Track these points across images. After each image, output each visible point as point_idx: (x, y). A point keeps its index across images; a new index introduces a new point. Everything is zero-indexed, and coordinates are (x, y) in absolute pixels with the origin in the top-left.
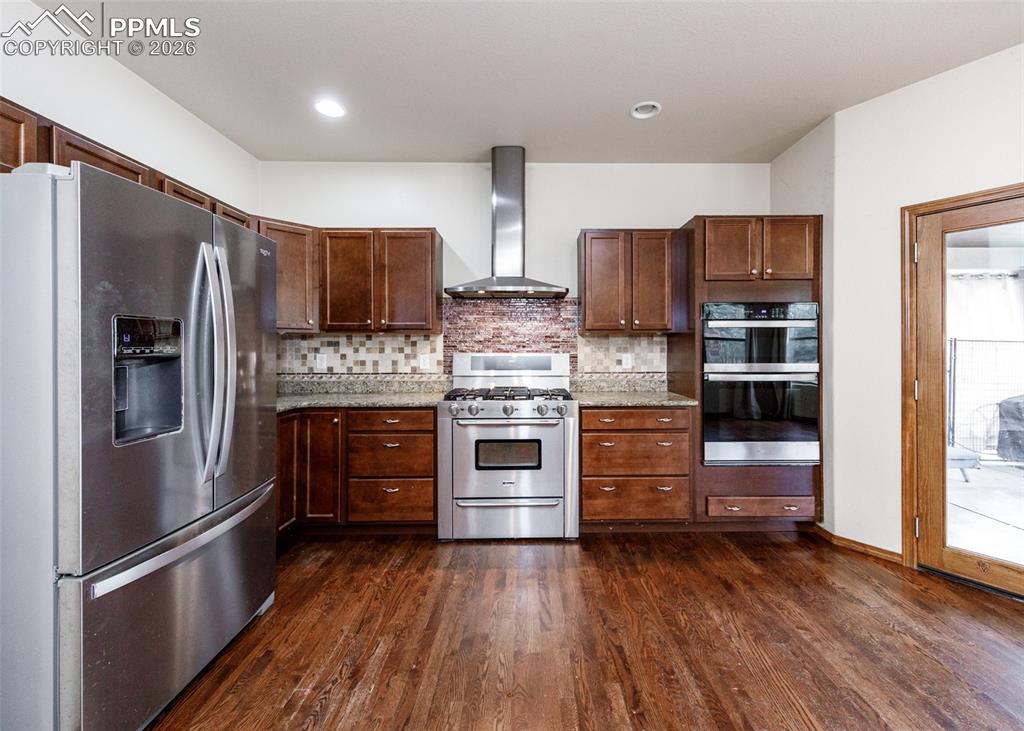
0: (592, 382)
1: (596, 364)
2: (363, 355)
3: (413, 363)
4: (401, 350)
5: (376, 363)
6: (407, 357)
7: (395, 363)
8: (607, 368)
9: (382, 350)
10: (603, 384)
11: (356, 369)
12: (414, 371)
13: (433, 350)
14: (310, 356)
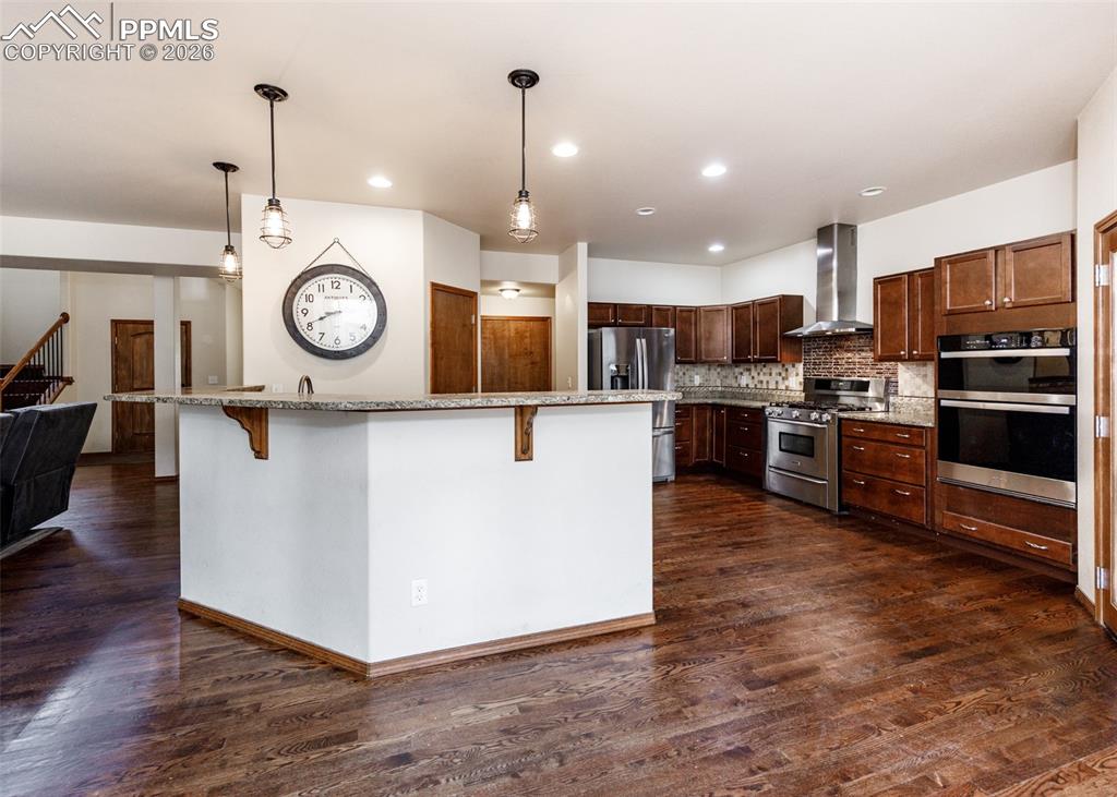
0: (909, 405)
1: (914, 389)
2: (762, 377)
3: (786, 383)
4: (780, 374)
5: (768, 382)
6: (783, 379)
7: (777, 382)
8: (925, 393)
9: (771, 374)
10: (919, 407)
11: (759, 386)
12: (787, 389)
13: (797, 375)
14: (739, 377)
